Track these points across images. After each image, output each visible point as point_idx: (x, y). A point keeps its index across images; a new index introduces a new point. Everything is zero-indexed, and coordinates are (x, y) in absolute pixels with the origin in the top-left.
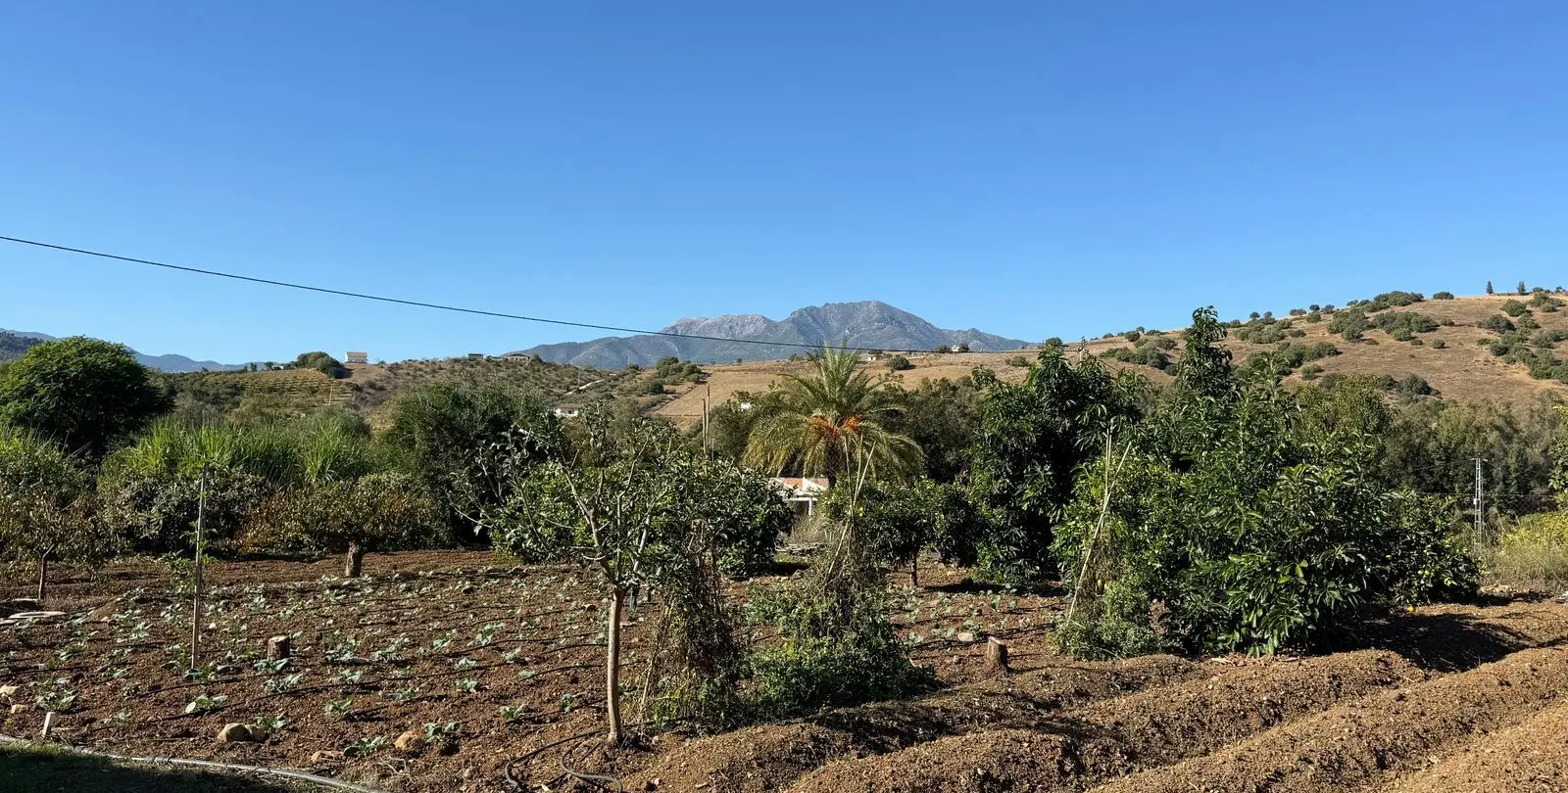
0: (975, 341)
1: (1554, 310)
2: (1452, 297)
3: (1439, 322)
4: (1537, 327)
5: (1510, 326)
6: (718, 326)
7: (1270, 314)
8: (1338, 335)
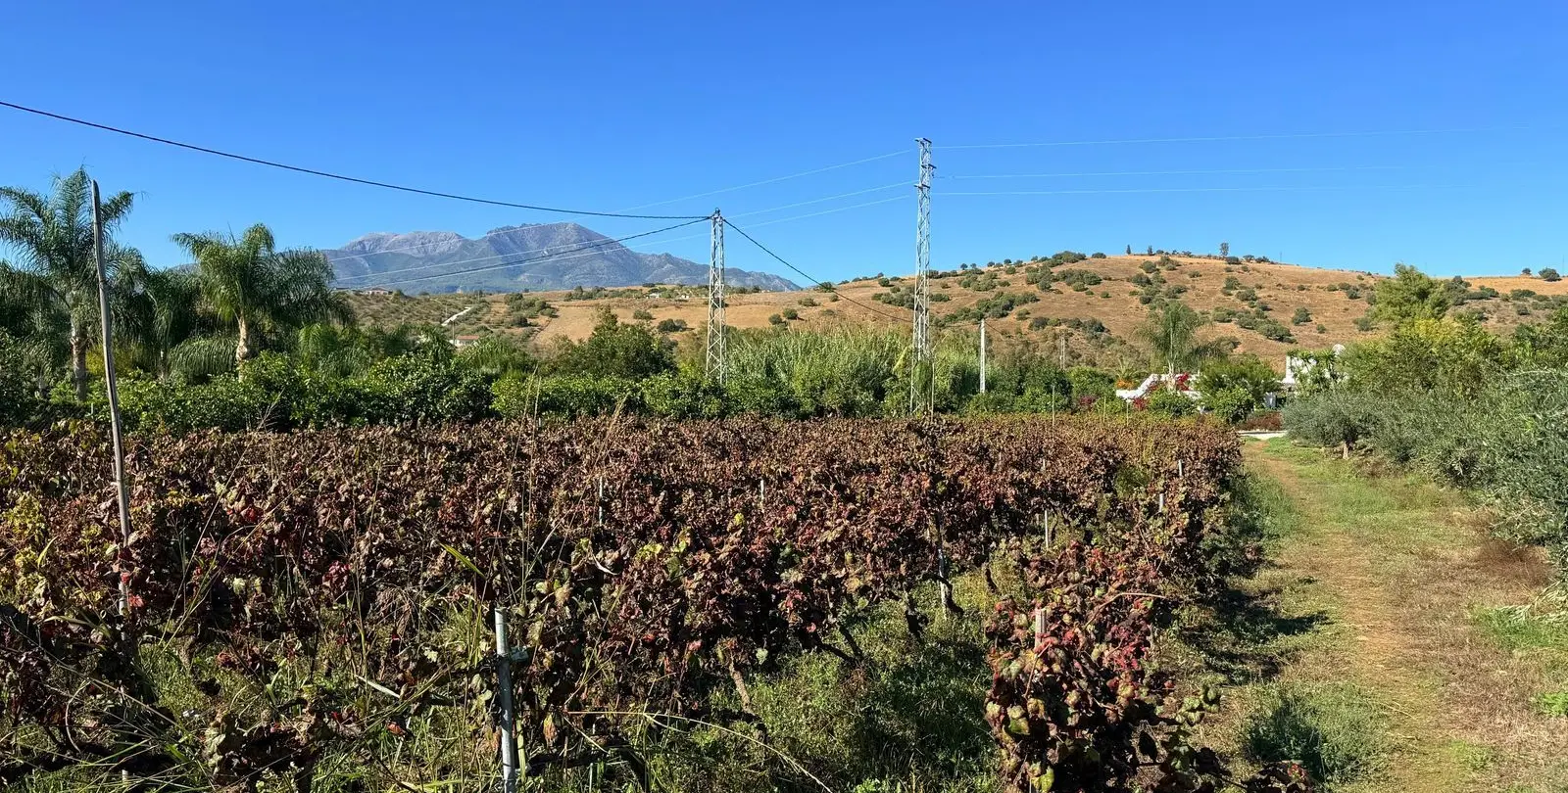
0: (669, 265)
1: (1174, 269)
2: (1105, 257)
3: (1101, 277)
4: (1165, 282)
5: (1148, 282)
6: (410, 242)
7: (974, 265)
8: (1034, 286)
